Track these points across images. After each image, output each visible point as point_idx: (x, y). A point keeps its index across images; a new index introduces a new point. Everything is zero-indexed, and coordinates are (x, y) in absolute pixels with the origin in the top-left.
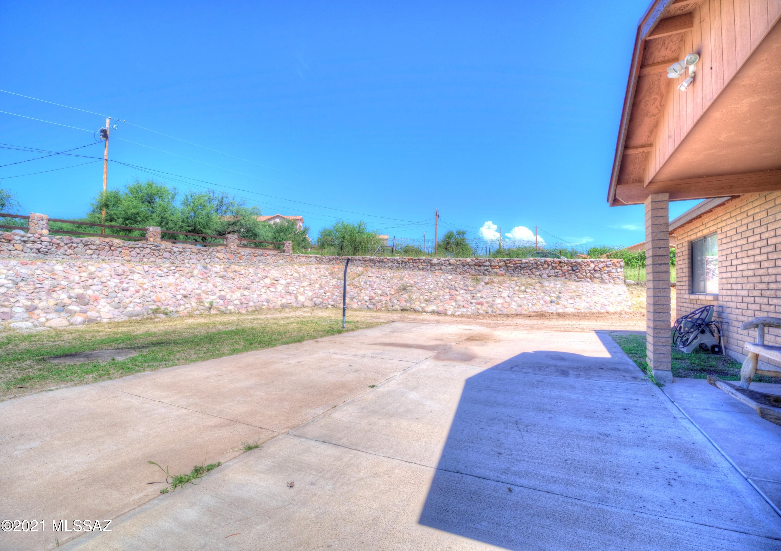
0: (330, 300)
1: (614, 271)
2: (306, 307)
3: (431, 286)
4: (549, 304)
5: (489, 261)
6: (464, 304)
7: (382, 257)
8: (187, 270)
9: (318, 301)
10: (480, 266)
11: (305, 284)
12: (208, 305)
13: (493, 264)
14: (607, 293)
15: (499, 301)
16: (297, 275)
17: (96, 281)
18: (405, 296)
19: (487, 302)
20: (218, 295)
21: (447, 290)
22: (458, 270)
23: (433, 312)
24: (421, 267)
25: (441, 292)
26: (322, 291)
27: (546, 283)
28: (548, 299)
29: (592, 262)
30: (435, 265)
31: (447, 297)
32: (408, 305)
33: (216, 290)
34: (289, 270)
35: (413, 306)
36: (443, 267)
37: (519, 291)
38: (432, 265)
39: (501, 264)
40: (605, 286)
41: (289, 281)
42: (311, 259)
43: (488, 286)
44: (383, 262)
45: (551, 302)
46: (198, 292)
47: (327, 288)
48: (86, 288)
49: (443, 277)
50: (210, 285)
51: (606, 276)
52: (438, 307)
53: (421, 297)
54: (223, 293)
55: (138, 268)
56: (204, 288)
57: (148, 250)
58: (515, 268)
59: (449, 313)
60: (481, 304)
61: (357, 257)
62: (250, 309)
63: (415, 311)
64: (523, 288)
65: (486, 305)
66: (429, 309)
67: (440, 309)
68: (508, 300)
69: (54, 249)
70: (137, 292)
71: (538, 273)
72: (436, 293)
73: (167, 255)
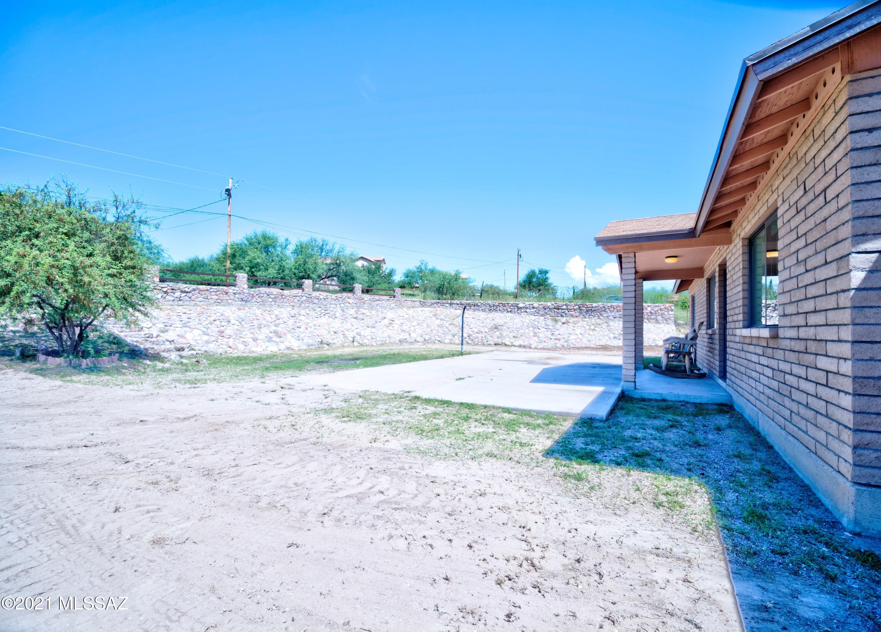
0: (436, 337)
1: (666, 313)
2: (418, 342)
3: (518, 326)
4: (612, 340)
5: (566, 305)
6: (545, 339)
7: (477, 302)
8: (332, 313)
9: (427, 337)
10: (558, 309)
11: (414, 324)
12: (352, 339)
13: (569, 307)
14: (660, 331)
15: (573, 337)
16: (407, 316)
17: (281, 321)
18: (498, 333)
19: (564, 338)
20: (355, 332)
21: (531, 329)
22: (540, 312)
23: (520, 346)
24: (509, 310)
25: (527, 331)
26: (429, 329)
27: (611, 323)
28: (612, 336)
29: (649, 306)
30: (521, 308)
31: (532, 334)
32: (500, 340)
33: (354, 328)
34: (401, 312)
35: (503, 341)
36: (528, 310)
37: (589, 329)
38: (519, 308)
39: (575, 307)
40: (658, 326)
41: (402, 321)
42: (416, 303)
43: (565, 325)
44: (477, 305)
45: (615, 338)
46: (342, 329)
47: (433, 328)
48: (276, 326)
49: (528, 318)
50: (349, 324)
51: (660, 318)
52: (524, 342)
53: (510, 334)
54: (358, 330)
55: (303, 312)
56: (345, 327)
57: (304, 298)
58: (587, 311)
59: (533, 346)
60: (559, 339)
61: (455, 302)
62: (378, 343)
63: (506, 345)
64: (593, 327)
65: (562, 340)
66: (517, 343)
67: (526, 343)
68: (580, 336)
69: (250, 298)
70: (307, 329)
71: (605, 315)
72: (522, 331)
73: (316, 301)
